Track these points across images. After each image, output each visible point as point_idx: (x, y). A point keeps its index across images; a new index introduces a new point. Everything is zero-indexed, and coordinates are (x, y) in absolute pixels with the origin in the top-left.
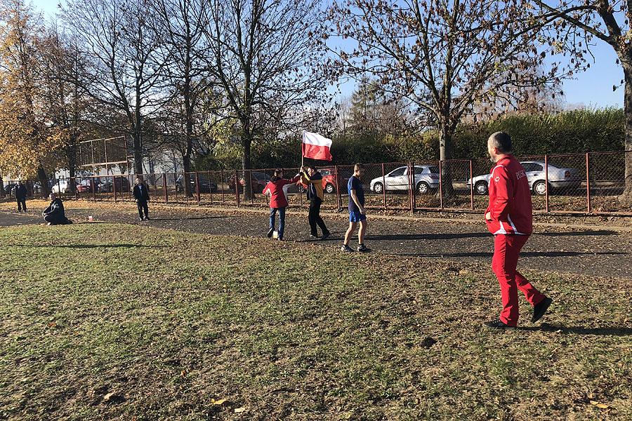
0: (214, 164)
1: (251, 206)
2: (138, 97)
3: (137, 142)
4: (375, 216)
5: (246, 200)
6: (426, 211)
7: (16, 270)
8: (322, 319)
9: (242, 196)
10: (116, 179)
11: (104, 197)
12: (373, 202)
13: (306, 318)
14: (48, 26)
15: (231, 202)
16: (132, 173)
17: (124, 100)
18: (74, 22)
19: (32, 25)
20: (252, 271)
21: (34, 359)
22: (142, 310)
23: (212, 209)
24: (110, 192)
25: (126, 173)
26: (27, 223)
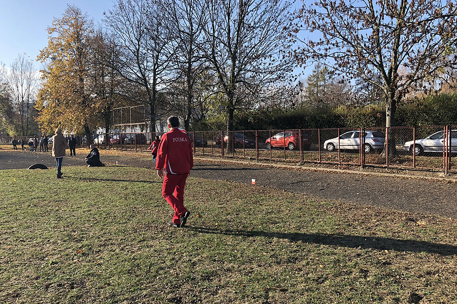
0: (205, 126)
1: (232, 157)
2: (154, 77)
3: (152, 109)
4: (331, 170)
5: (228, 153)
6: (373, 167)
7: (61, 201)
8: (304, 262)
9: (226, 150)
10: (137, 135)
11: (129, 148)
12: (329, 159)
13: (290, 262)
14: (96, 29)
15: (218, 154)
16: (148, 131)
17: (145, 79)
18: (113, 24)
19: (86, 28)
20: (238, 212)
21: (60, 285)
22: (151, 243)
23: (204, 159)
24: (133, 144)
25: (144, 131)
26: (75, 165)
